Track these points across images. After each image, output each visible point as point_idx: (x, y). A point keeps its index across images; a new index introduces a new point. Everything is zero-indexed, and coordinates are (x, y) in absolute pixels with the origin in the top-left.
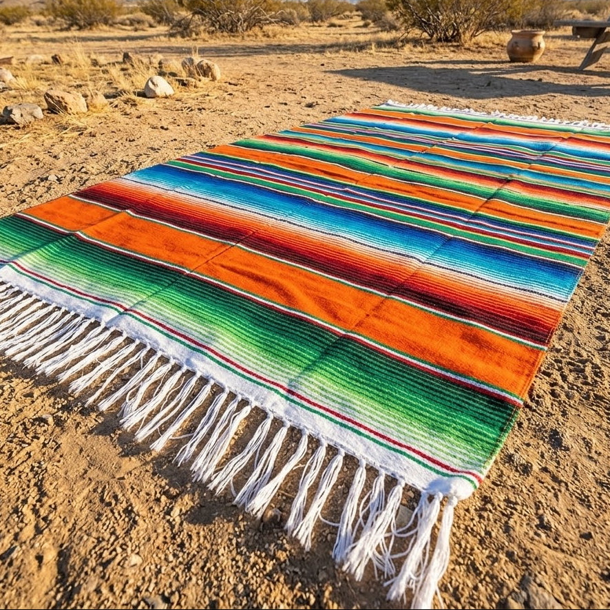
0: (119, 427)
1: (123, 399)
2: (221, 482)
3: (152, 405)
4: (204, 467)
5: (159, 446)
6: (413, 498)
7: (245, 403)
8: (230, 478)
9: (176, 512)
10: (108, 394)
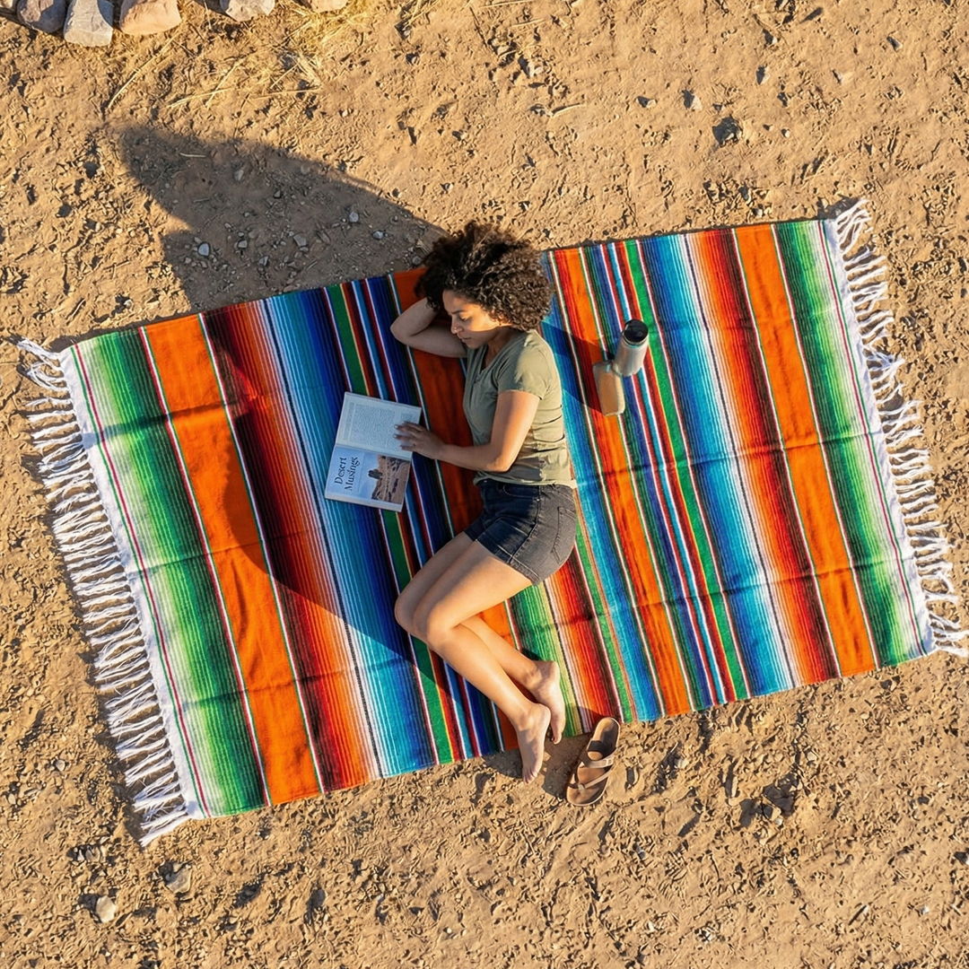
0: (93, 662)
1: (103, 645)
2: (116, 732)
3: (115, 661)
4: (114, 718)
5: (104, 689)
6: (179, 801)
7: (155, 698)
8: (120, 733)
9: (91, 731)
10: (98, 636)
